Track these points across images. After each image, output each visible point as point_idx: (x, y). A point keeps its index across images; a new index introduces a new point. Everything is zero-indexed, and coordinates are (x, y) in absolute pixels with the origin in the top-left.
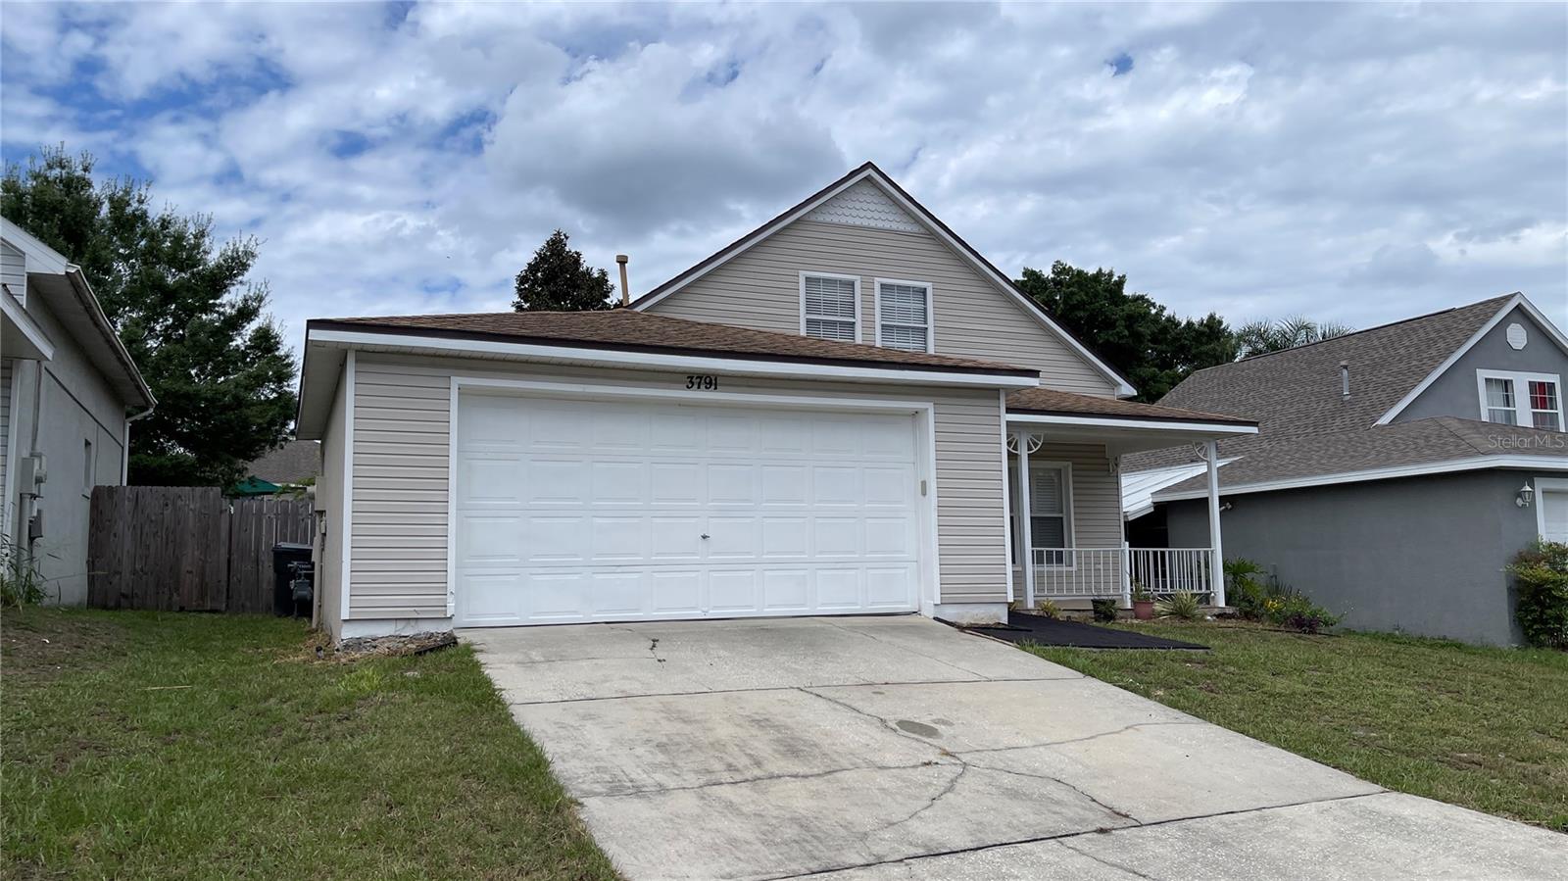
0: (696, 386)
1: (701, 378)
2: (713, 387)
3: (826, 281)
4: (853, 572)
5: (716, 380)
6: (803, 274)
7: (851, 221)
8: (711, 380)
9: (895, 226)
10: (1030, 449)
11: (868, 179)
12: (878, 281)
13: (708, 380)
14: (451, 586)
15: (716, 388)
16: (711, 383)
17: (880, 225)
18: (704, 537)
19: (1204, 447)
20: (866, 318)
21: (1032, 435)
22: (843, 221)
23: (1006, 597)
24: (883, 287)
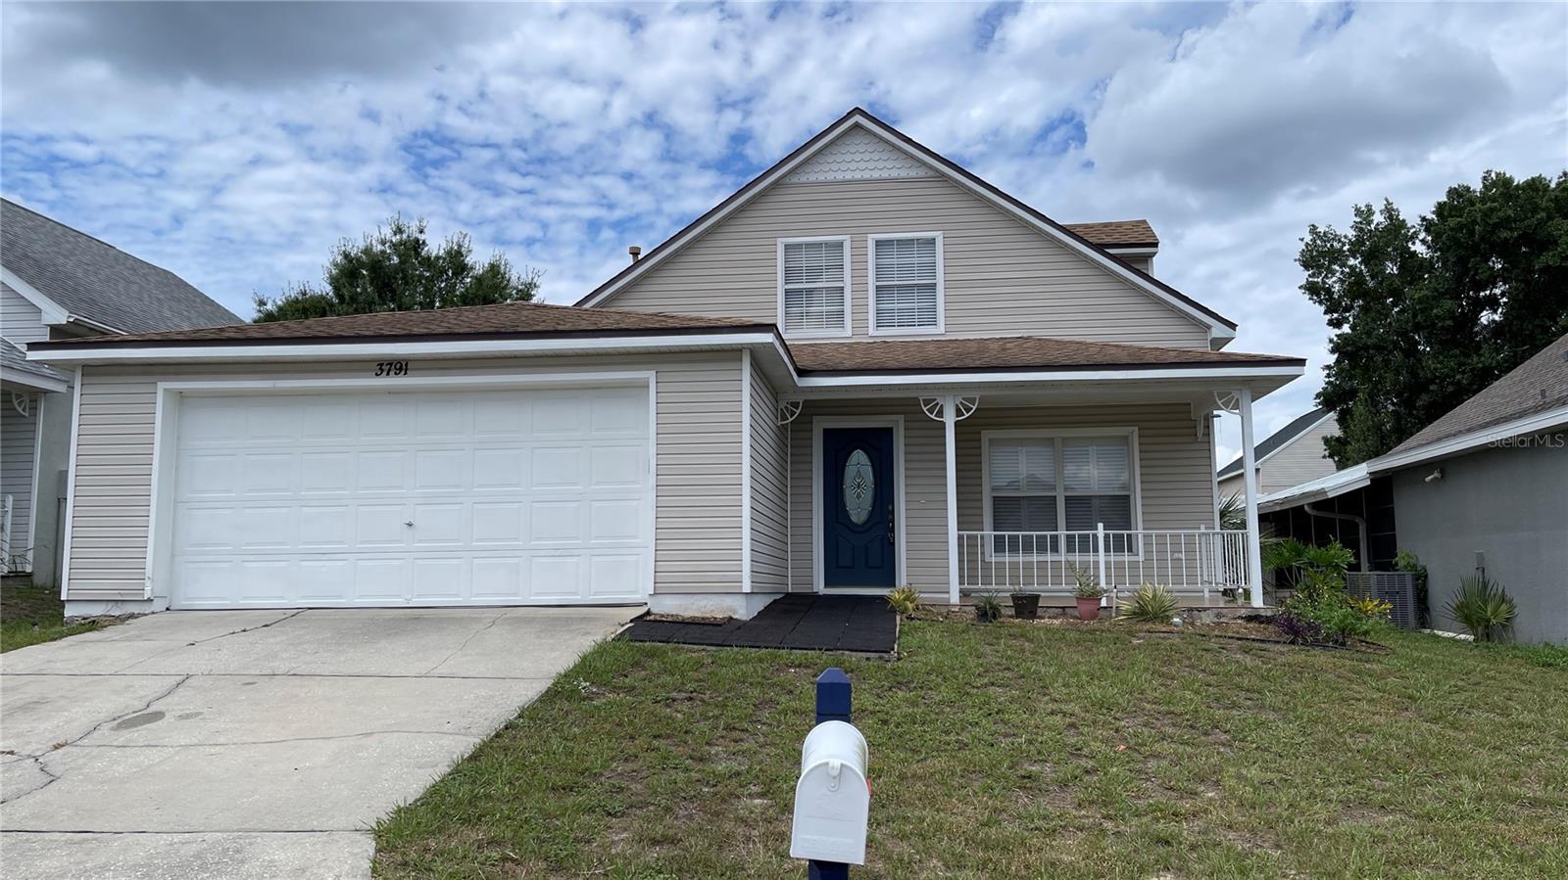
0: (385, 373)
1: (391, 364)
2: (403, 372)
3: (808, 245)
4: (575, 559)
5: (406, 365)
6: (781, 243)
7: (840, 176)
8: (401, 367)
9: (894, 174)
10: (959, 413)
11: (857, 126)
12: (871, 239)
13: (399, 366)
14: (149, 572)
15: (406, 373)
16: (401, 369)
17: (876, 175)
18: (410, 525)
19: (1233, 397)
20: (858, 280)
21: (963, 399)
22: (830, 177)
23: (741, 587)
24: (879, 243)
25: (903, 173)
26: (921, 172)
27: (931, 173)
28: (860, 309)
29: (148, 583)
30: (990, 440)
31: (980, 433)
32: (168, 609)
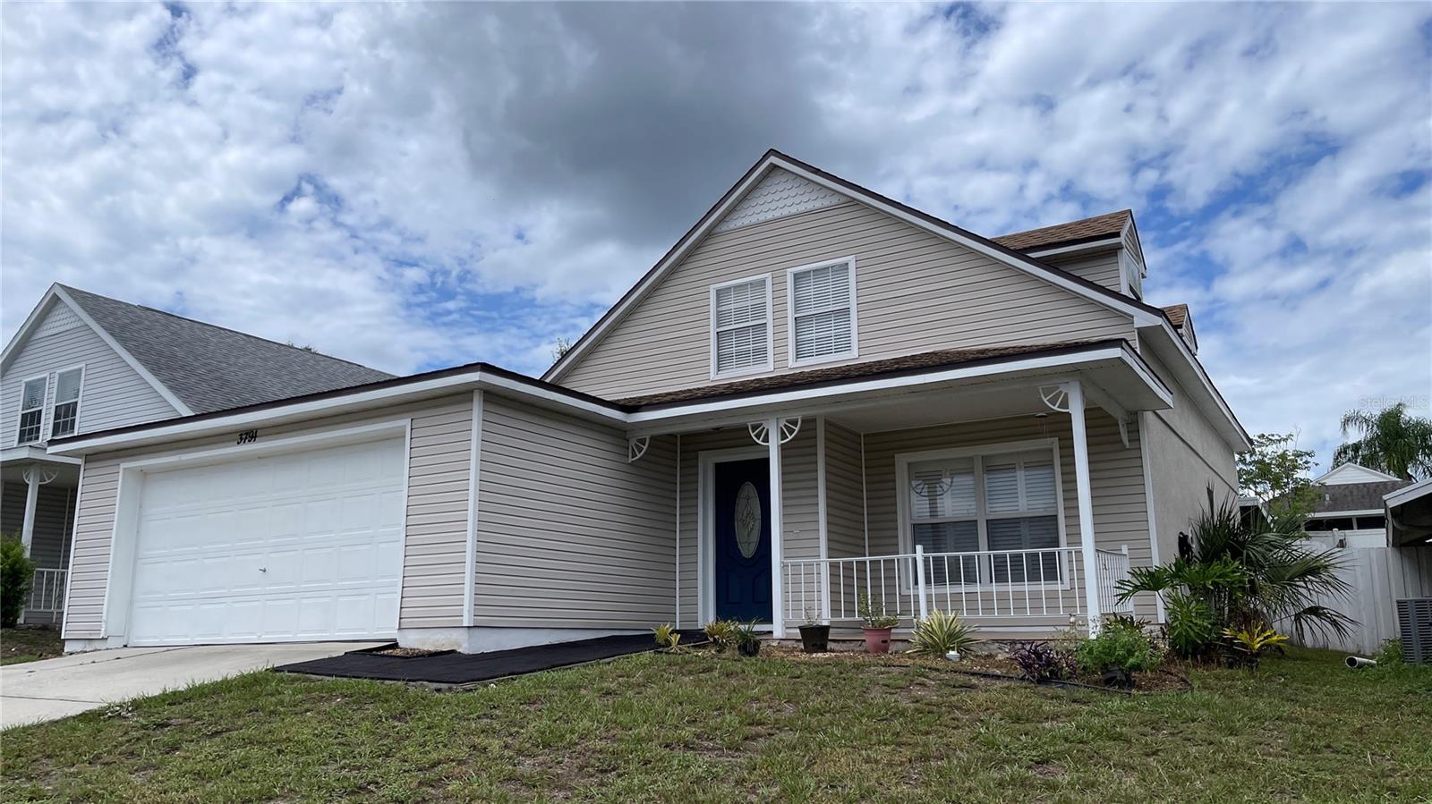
0: (243, 441)
2: (254, 439)
3: (736, 288)
5: (256, 433)
6: (713, 289)
7: (762, 218)
8: (253, 434)
9: (810, 206)
11: (774, 167)
12: (790, 272)
13: (249, 434)
14: (105, 616)
16: (252, 437)
17: (793, 210)
18: (264, 571)
19: (1061, 392)
20: (778, 315)
21: (787, 421)
22: (754, 220)
23: (462, 620)
24: (797, 277)
25: (818, 204)
26: (835, 200)
27: (843, 199)
28: (780, 341)
29: (103, 625)
30: (909, 464)
31: (893, 457)
32: (125, 646)
